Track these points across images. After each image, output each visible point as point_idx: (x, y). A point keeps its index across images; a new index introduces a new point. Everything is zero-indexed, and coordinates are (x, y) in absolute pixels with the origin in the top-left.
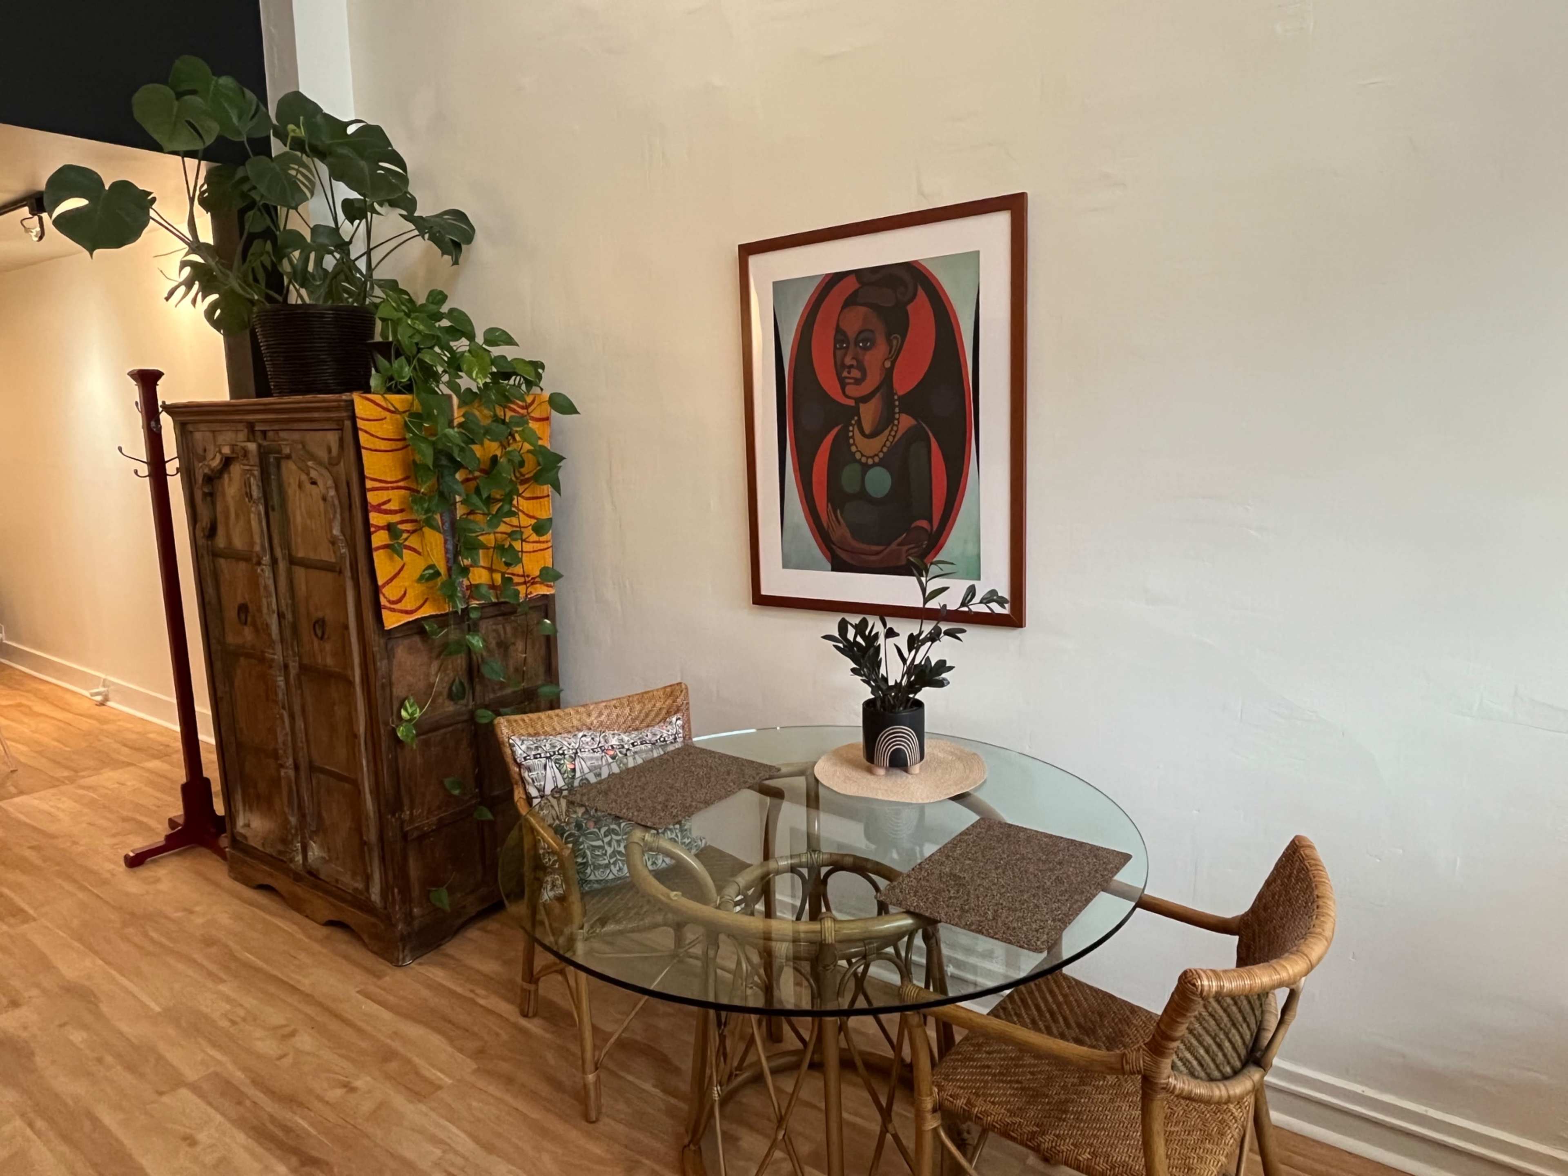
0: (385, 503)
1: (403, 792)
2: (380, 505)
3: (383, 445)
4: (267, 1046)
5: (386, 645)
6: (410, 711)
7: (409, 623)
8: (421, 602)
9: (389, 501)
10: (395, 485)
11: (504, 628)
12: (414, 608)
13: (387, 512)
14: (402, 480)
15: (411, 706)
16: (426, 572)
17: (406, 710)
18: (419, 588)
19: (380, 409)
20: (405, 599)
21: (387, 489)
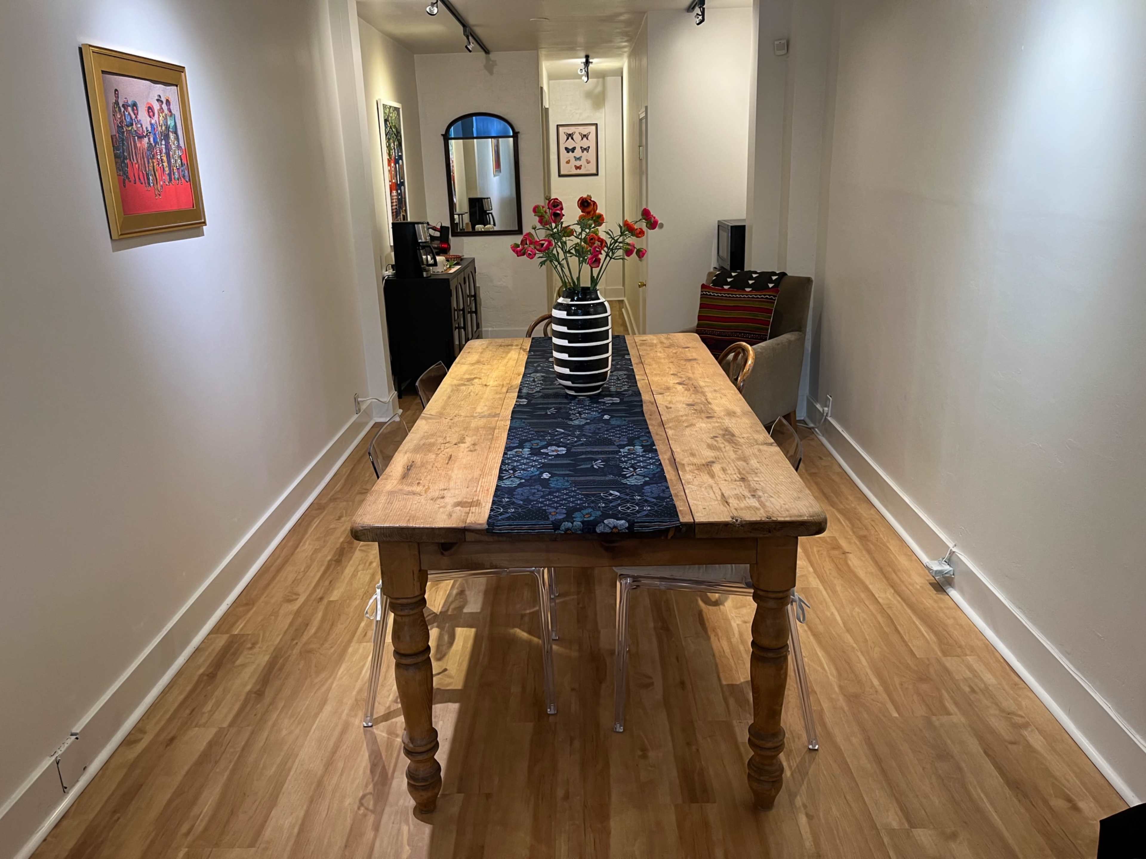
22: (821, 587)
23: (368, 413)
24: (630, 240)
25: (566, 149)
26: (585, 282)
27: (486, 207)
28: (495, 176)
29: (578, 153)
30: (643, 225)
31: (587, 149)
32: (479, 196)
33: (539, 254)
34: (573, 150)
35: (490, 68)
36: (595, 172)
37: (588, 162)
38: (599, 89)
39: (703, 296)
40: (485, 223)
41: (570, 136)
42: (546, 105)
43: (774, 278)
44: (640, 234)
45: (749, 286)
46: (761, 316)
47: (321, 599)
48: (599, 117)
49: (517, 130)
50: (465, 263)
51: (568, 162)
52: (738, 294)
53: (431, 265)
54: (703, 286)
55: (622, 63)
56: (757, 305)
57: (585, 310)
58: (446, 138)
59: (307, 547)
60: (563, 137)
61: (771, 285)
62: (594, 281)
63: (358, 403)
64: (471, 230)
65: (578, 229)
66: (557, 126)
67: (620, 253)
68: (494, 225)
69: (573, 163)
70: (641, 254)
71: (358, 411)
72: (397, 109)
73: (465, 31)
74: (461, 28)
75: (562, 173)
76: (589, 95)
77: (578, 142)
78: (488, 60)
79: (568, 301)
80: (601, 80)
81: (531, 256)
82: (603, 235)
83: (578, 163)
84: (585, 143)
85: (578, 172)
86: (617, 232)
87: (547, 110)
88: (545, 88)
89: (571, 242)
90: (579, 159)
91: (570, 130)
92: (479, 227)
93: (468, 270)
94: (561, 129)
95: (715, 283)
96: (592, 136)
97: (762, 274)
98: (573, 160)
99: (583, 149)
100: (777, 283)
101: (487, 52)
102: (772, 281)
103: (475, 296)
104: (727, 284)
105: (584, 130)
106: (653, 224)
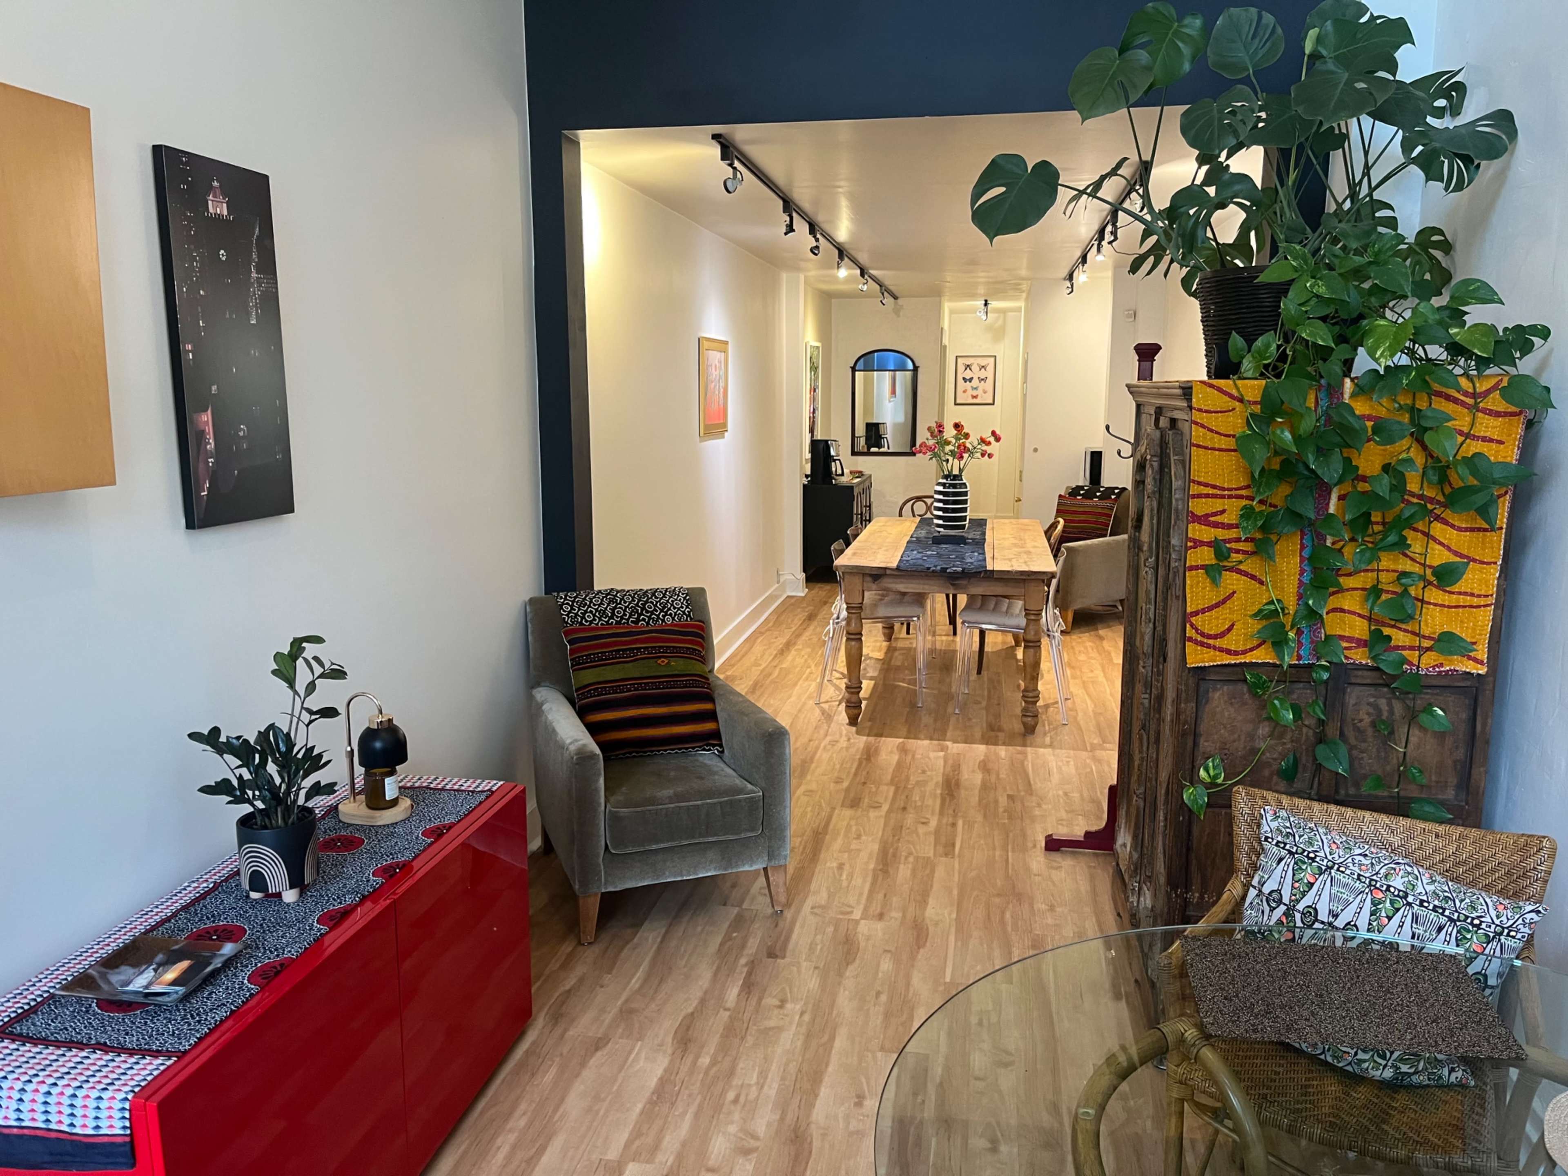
0: (1215, 514)
1: (1194, 867)
2: (1207, 516)
3: (1224, 443)
4: (979, 1061)
5: (1198, 686)
6: (1212, 773)
7: (1229, 665)
8: (1255, 643)
9: (1223, 512)
10: (1234, 493)
11: (1390, 704)
12: (1241, 648)
13: (1216, 525)
14: (1247, 487)
15: (1214, 768)
16: (1266, 607)
17: (1207, 770)
18: (1256, 626)
19: (1227, 398)
20: (1229, 635)
21: (1223, 497)
22: (1105, 682)
23: (783, 588)
24: (985, 448)
25: (964, 379)
26: (956, 472)
27: (881, 432)
28: (890, 401)
29: (975, 382)
30: (992, 439)
31: (984, 380)
32: (875, 421)
33: (929, 453)
34: (971, 380)
35: (897, 311)
36: (991, 402)
37: (985, 392)
38: (1000, 322)
39: (1059, 504)
40: (879, 446)
41: (968, 367)
42: (946, 341)
43: (1116, 491)
44: (989, 443)
45: (1097, 497)
46: (1102, 519)
47: (775, 667)
48: (1000, 350)
49: (917, 365)
50: (864, 478)
51: (965, 392)
52: (1088, 502)
53: (839, 475)
54: (1060, 496)
55: (1021, 304)
56: (1100, 510)
57: (954, 486)
58: (854, 370)
59: (758, 648)
60: (961, 368)
61: (1113, 497)
62: (961, 470)
63: (778, 575)
64: (866, 450)
65: (954, 441)
66: (957, 357)
67: (979, 455)
68: (888, 448)
69: (971, 392)
70: (990, 456)
71: (778, 582)
72: (818, 348)
73: (881, 289)
74: (878, 287)
75: (958, 401)
76: (990, 328)
77: (976, 373)
78: (896, 304)
79: (944, 481)
80: (1002, 315)
81: (925, 453)
82: (968, 445)
83: (975, 393)
84: (983, 373)
85: (975, 401)
86: (975, 443)
87: (945, 347)
88: (946, 326)
89: (948, 448)
90: (976, 389)
91: (968, 361)
92: (873, 450)
93: (867, 483)
94: (959, 360)
95: (1070, 494)
96: (990, 368)
97: (1107, 488)
98: (969, 389)
99: (981, 380)
100: (1118, 495)
101: (895, 298)
102: (1114, 494)
103: (870, 506)
104: (1080, 495)
105: (983, 362)
106: (998, 439)
